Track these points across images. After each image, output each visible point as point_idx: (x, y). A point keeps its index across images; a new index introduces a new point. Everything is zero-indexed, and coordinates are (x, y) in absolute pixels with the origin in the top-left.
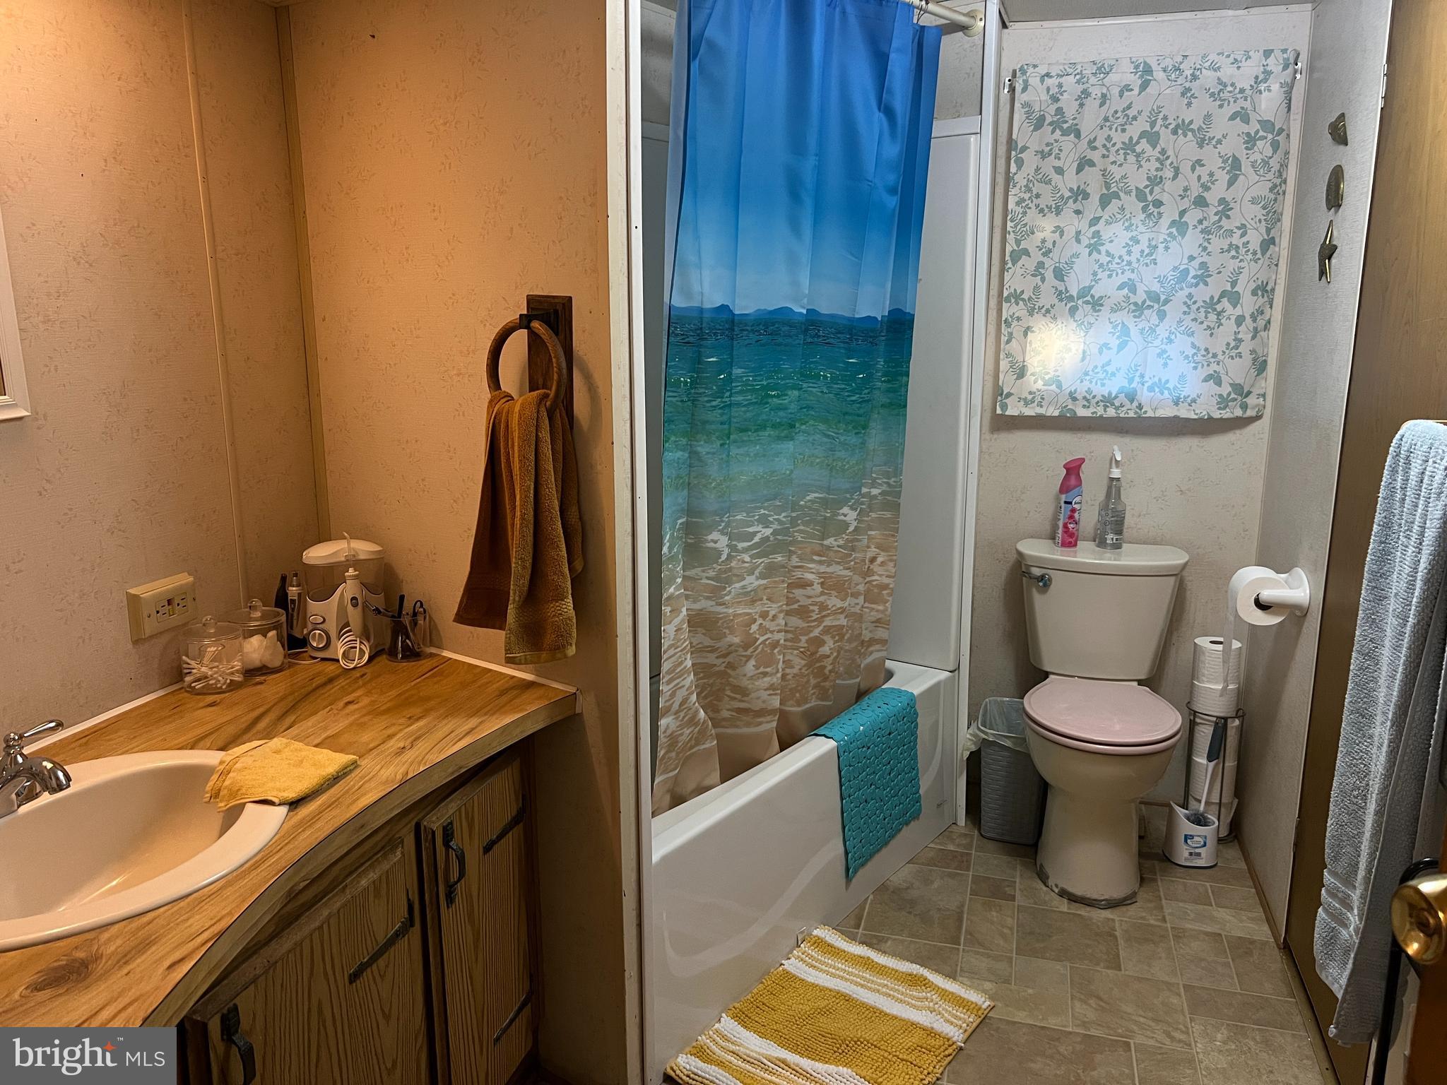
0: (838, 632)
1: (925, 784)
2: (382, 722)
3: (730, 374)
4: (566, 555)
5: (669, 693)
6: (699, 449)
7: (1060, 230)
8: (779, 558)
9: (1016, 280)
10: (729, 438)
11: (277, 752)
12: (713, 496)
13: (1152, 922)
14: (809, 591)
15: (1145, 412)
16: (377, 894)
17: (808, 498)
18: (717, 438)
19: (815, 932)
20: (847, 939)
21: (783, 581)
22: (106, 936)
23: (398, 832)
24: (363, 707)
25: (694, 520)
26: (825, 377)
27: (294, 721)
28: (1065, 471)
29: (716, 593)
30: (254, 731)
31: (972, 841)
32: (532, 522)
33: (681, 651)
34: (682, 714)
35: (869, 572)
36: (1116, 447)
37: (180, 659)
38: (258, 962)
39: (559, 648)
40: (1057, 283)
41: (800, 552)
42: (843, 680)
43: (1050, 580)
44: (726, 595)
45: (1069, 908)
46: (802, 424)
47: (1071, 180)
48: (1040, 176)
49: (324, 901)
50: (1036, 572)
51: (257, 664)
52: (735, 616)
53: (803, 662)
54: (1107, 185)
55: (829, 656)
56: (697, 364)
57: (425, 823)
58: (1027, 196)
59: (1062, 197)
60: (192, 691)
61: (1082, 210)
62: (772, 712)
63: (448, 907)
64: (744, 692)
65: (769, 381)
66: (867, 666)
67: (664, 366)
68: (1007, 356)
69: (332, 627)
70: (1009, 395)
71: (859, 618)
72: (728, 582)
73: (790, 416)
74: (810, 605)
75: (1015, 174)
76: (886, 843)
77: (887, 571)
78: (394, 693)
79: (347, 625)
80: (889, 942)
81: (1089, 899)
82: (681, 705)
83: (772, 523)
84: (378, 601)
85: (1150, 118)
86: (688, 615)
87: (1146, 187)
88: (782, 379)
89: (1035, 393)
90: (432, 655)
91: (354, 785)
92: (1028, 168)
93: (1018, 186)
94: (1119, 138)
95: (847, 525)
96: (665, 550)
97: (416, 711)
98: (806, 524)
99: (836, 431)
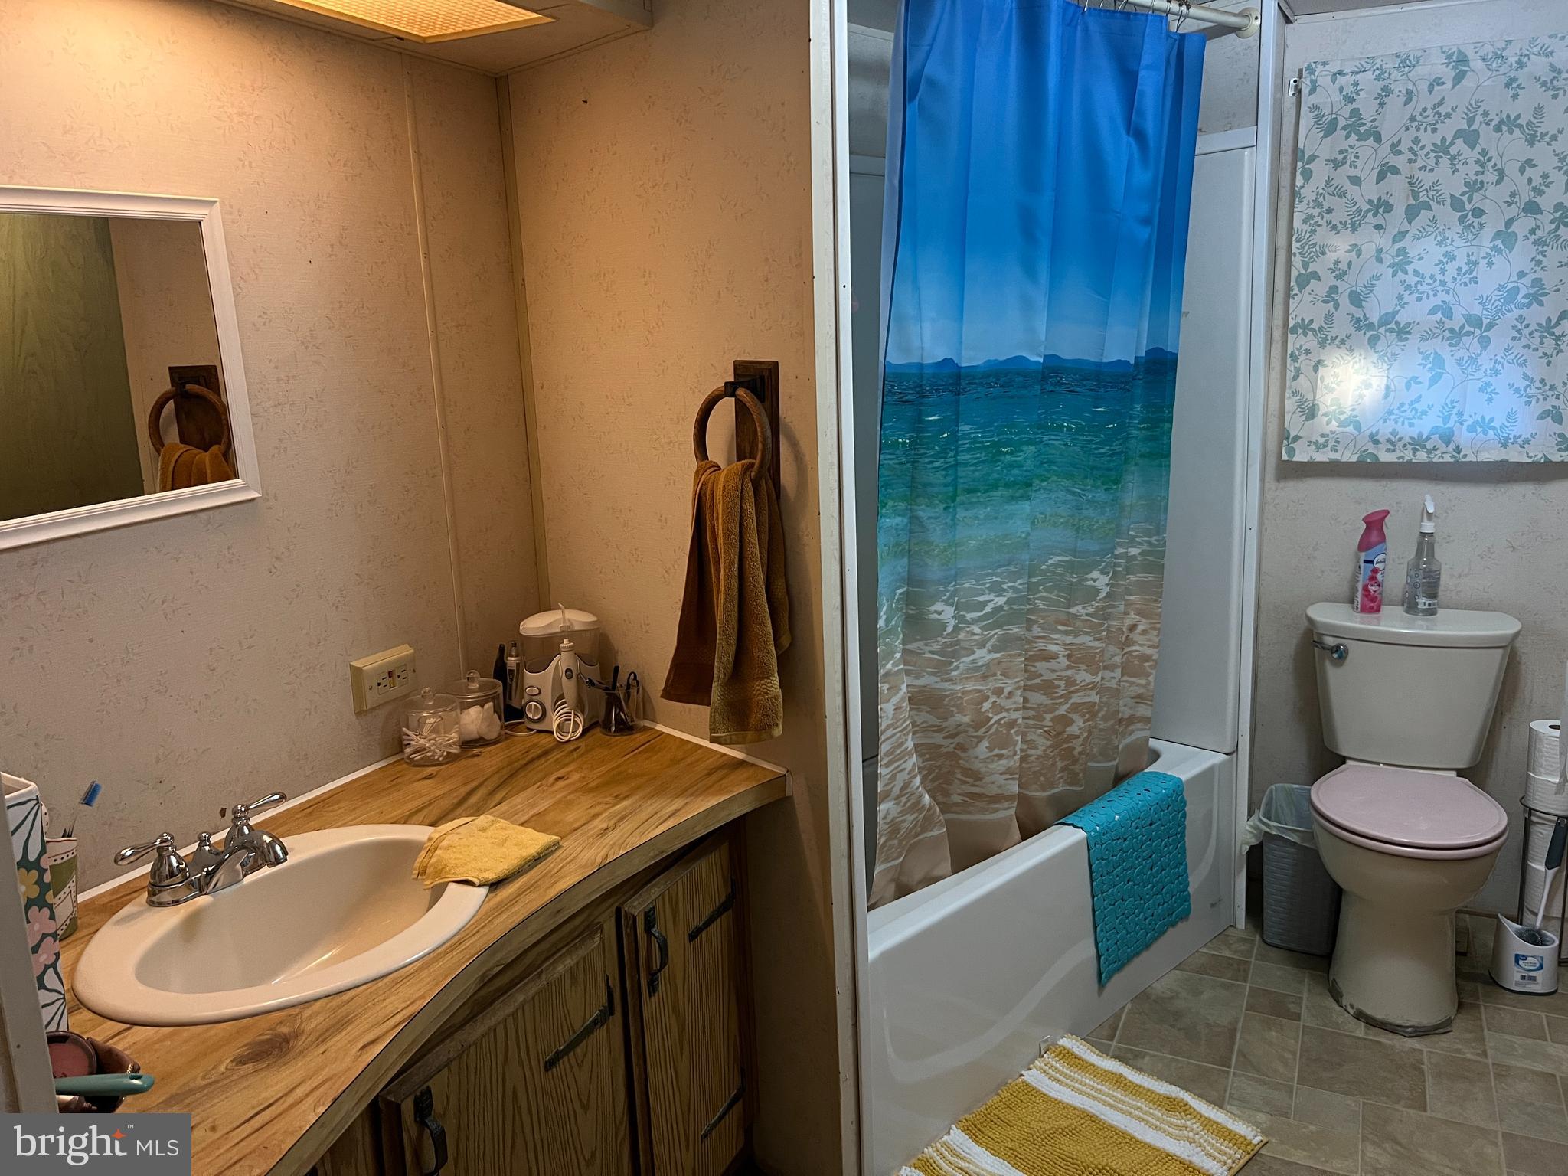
0: (1089, 711)
1: (1195, 881)
2: (587, 801)
3: (955, 433)
4: (771, 631)
5: (889, 776)
6: (920, 514)
7: (1356, 249)
8: (1014, 629)
9: (1304, 307)
10: (954, 501)
11: (483, 830)
12: (936, 564)
13: (1469, 1056)
14: (1053, 664)
15: (1465, 456)
16: (574, 979)
17: (1051, 561)
18: (940, 501)
19: (1062, 1042)
20: (1097, 1052)
21: (1020, 655)
22: (307, 1013)
23: (597, 917)
24: (573, 783)
25: (916, 589)
26: (1069, 428)
27: (504, 797)
28: (1365, 526)
29: (941, 669)
30: (465, 805)
31: (1252, 948)
32: (737, 596)
33: (900, 731)
34: (904, 799)
35: (1129, 642)
36: (1428, 497)
37: (400, 730)
38: (452, 1046)
39: (764, 729)
40: (1353, 309)
41: (1042, 621)
42: (1099, 762)
43: (1346, 651)
44: (953, 670)
45: (1366, 1034)
46: (1043, 481)
47: (1371, 190)
48: (1333, 188)
49: (519, 986)
50: (1330, 641)
51: (475, 736)
52: (964, 693)
53: (1049, 743)
54: (1415, 195)
55: (1078, 737)
56: (917, 424)
57: (626, 909)
58: (1316, 212)
59: (1359, 211)
60: (410, 762)
61: (1384, 225)
62: (1009, 798)
63: (650, 996)
64: (977, 776)
65: (1001, 437)
66: (1127, 746)
67: (879, 428)
68: (1295, 394)
69: (548, 699)
70: (1297, 438)
71: (1116, 693)
72: (955, 655)
73: (1025, 474)
74: (1056, 679)
75: (1302, 187)
76: (1148, 946)
77: (1149, 640)
78: (603, 769)
79: (562, 697)
80: (1147, 1059)
81: (1391, 1024)
82: (902, 790)
83: (1006, 591)
84: (593, 673)
85: (1466, 114)
86: (908, 692)
87: (1463, 194)
88: (1016, 434)
89: (1328, 436)
90: (646, 729)
91: (553, 868)
92: (1318, 181)
93: (1305, 201)
94: (1428, 139)
95: (1098, 591)
96: (881, 623)
97: (623, 789)
98: (1048, 590)
99: (1082, 487)
